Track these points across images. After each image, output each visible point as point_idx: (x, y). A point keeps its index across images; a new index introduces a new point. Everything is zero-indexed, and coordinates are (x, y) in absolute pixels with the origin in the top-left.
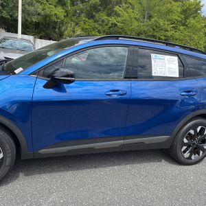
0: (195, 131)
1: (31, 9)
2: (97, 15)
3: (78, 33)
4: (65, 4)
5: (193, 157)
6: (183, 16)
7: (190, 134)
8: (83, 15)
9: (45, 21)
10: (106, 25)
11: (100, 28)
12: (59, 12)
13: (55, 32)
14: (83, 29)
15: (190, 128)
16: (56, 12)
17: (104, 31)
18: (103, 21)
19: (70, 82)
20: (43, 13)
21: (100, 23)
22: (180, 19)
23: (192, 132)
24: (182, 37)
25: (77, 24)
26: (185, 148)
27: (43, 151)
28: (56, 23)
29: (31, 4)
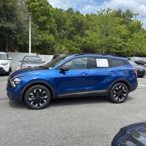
0: (119, 88)
1: (35, 38)
2: (74, 37)
3: (63, 49)
4: (54, 33)
5: (119, 99)
6: (130, 32)
7: (116, 89)
8: (65, 38)
9: (43, 44)
10: (80, 42)
11: (77, 44)
12: (51, 37)
13: (49, 50)
14: (66, 46)
15: (116, 87)
16: (49, 38)
17: (79, 46)
18: (78, 40)
19: (68, 70)
20: (42, 40)
21: (76, 41)
22: (128, 34)
23: (117, 88)
24: (130, 45)
25: (62, 43)
26: (115, 95)
27: (59, 95)
28: (49, 44)
29: (35, 36)
